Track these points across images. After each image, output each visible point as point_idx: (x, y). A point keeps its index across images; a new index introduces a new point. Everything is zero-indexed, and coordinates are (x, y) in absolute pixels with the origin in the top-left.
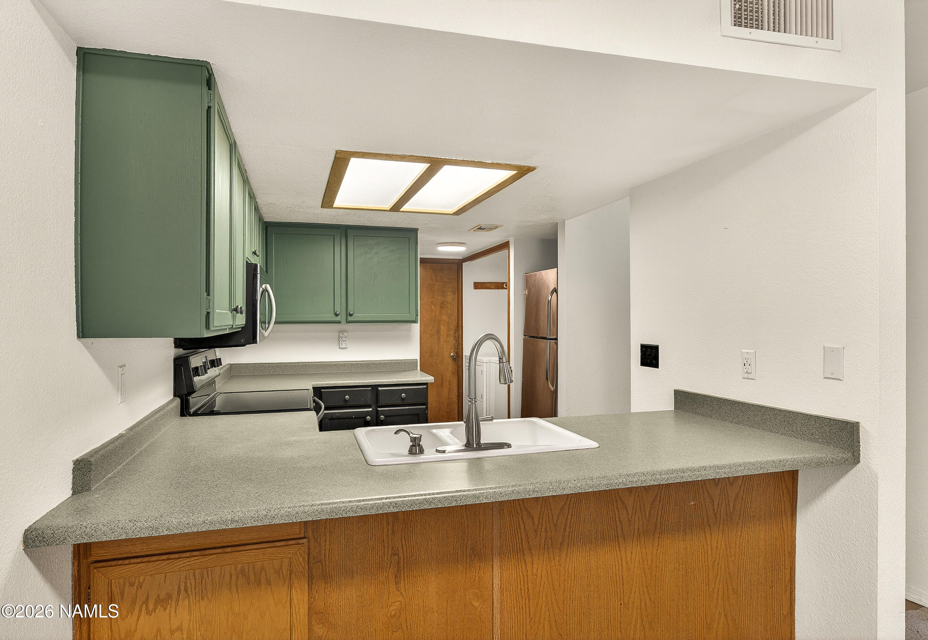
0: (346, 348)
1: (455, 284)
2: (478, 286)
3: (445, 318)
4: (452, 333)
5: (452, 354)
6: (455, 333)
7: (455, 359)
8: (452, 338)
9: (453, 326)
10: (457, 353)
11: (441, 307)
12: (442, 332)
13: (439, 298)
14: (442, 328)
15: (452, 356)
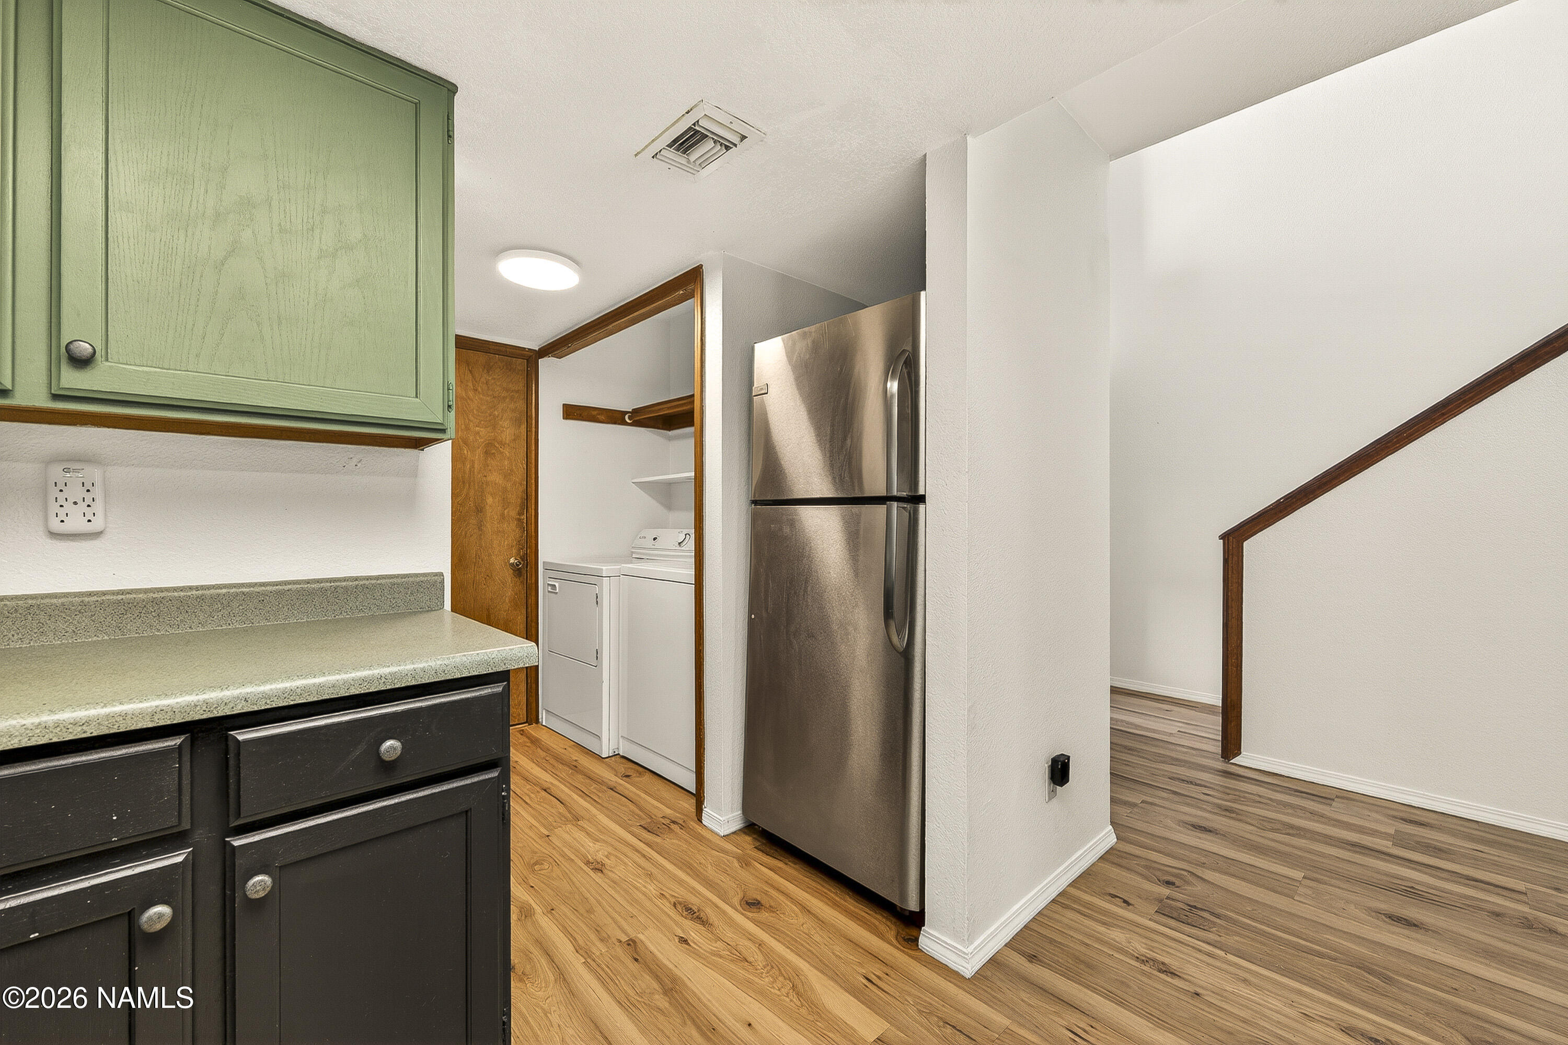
0: (96, 535)
1: (521, 405)
2: (572, 412)
3: (495, 477)
4: (513, 512)
5: (512, 560)
6: (520, 514)
7: (519, 569)
8: (513, 525)
9: (515, 498)
10: (524, 558)
11: (487, 453)
12: (488, 510)
13: (483, 431)
14: (490, 500)
15: (512, 565)
